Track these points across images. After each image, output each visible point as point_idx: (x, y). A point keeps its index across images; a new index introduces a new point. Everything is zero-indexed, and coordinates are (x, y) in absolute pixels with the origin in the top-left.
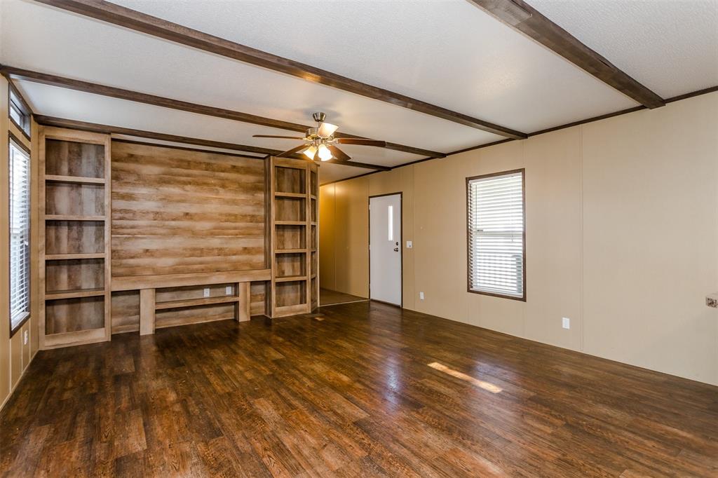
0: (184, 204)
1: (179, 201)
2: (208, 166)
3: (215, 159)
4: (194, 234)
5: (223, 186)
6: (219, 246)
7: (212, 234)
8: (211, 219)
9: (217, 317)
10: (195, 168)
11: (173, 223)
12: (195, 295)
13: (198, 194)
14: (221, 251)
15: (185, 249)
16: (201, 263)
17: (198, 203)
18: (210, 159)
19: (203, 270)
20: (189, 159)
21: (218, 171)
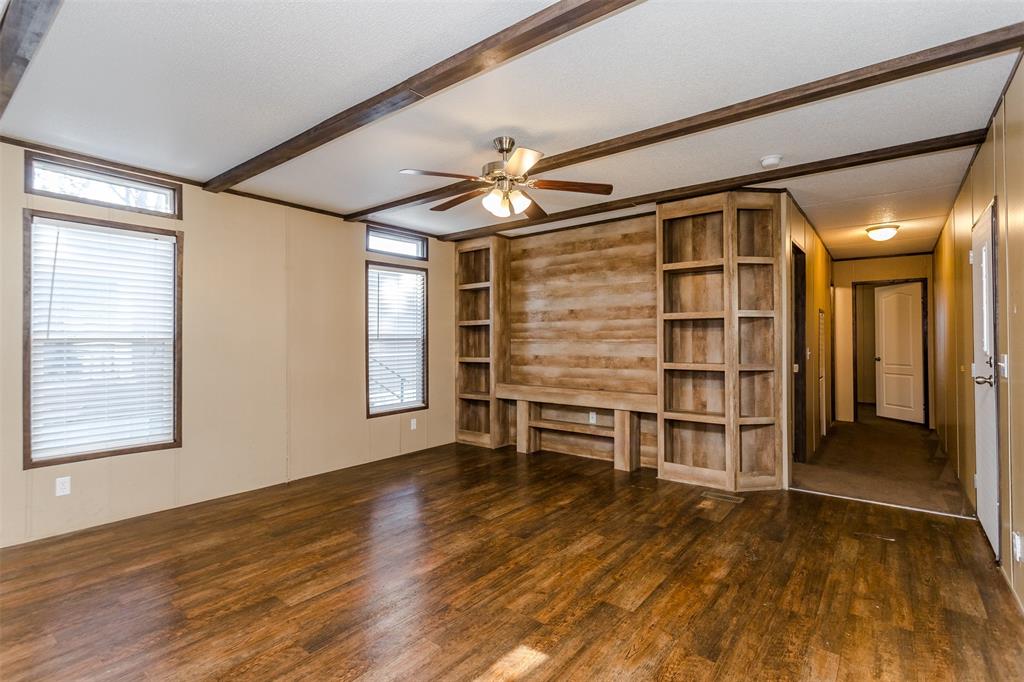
0: (570, 299)
1: (564, 296)
2: (595, 244)
3: (601, 231)
4: (579, 337)
5: (613, 268)
6: (608, 355)
7: (599, 337)
8: (598, 316)
9: (605, 454)
10: (580, 250)
11: (559, 324)
12: (580, 418)
13: (584, 284)
14: (609, 362)
15: (570, 357)
16: (586, 376)
17: (583, 295)
18: (596, 232)
19: (588, 386)
20: (573, 240)
21: (606, 248)
